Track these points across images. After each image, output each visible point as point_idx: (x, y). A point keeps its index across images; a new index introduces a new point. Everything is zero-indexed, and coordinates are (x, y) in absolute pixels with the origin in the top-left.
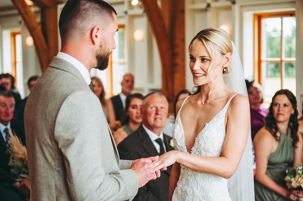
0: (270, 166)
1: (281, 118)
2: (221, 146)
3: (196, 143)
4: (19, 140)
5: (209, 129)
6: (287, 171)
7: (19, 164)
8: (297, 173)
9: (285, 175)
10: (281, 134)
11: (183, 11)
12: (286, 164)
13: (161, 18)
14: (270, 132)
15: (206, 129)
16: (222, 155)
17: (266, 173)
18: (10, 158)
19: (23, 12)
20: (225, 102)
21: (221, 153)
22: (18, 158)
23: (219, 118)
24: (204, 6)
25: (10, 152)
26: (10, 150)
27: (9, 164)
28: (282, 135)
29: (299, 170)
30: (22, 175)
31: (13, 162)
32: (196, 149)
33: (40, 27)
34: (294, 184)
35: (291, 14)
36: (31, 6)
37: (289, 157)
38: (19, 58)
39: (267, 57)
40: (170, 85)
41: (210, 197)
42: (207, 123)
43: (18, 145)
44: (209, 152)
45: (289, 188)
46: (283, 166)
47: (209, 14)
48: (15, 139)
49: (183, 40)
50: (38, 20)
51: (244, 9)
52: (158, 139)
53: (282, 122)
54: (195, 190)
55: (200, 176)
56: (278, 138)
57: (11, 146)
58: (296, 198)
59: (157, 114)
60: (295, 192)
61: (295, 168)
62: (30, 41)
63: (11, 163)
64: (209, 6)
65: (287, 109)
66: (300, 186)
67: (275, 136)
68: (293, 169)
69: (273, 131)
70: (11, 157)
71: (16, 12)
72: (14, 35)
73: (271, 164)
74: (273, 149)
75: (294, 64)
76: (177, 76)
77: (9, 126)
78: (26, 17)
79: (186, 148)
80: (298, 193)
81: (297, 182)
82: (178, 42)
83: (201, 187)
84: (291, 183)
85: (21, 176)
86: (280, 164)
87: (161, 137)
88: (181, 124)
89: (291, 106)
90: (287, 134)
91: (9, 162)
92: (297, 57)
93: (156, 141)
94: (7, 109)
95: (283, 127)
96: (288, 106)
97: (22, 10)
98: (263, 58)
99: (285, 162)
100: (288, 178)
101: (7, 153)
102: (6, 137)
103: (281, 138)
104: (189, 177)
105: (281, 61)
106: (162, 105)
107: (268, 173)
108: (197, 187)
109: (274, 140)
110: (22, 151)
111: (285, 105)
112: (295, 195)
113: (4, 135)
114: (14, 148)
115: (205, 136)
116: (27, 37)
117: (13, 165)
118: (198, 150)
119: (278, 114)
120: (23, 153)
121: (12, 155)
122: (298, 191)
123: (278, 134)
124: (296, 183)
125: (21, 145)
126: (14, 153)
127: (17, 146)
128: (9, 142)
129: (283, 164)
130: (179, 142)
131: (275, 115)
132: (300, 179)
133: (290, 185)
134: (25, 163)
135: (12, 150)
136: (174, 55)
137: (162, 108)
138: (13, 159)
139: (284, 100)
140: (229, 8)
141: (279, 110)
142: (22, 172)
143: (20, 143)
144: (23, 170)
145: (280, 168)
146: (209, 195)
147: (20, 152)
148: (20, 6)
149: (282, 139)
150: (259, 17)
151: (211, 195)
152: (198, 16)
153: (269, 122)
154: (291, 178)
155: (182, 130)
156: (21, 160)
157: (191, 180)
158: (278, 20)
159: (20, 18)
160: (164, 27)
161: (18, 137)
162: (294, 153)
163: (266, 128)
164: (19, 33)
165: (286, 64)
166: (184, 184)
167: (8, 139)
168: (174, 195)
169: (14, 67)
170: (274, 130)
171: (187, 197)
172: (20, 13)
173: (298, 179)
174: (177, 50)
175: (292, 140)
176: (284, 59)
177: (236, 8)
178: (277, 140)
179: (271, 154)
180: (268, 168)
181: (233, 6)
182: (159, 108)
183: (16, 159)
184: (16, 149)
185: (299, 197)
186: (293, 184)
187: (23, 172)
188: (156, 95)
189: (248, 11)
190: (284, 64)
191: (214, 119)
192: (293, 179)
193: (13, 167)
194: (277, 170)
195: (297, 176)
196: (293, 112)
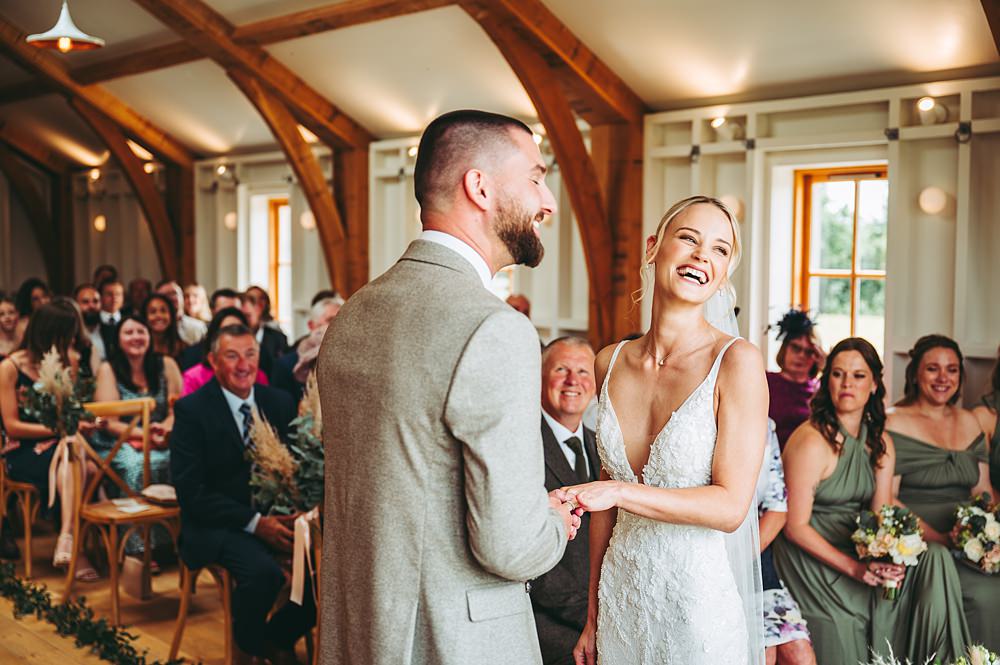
0: (818, 508)
1: (849, 404)
2: (709, 459)
3: (653, 457)
4: (274, 431)
5: (681, 425)
6: (858, 520)
7: (271, 482)
8: (880, 525)
9: (854, 527)
10: (845, 438)
11: (639, 162)
12: (856, 505)
13: (590, 176)
14: (822, 433)
15: (674, 427)
16: (713, 480)
17: (810, 524)
18: (250, 468)
19: (296, 158)
20: (710, 359)
21: (711, 477)
22: (269, 469)
23: (699, 400)
24: (686, 151)
25: (253, 456)
26: (253, 452)
27: (251, 483)
28: (848, 438)
29: (885, 517)
30: (278, 508)
31: (260, 479)
32: (653, 471)
33: (330, 190)
34: (874, 550)
35: (879, 174)
36: (313, 145)
37: (863, 487)
38: (285, 256)
39: (822, 267)
40: (606, 323)
41: (688, 575)
42: (673, 413)
43: (271, 442)
44: (682, 476)
45: (861, 556)
46: (848, 508)
47: (696, 169)
48: (264, 429)
49: (638, 225)
50: (328, 175)
51: (773, 160)
52: (572, 438)
53: (849, 412)
54: (653, 558)
55: (664, 529)
56: (839, 447)
57: (256, 443)
58: (877, 579)
59: (568, 383)
60: (875, 566)
61: (877, 513)
62: (308, 220)
63: (254, 480)
64: (696, 150)
65: (861, 383)
66: (888, 554)
67: (831, 441)
68: (872, 515)
69: (827, 429)
70: (253, 467)
71: (280, 156)
72: (275, 205)
73: (821, 503)
74: (826, 468)
75: (882, 281)
76: (622, 303)
77: (250, 400)
78: (301, 167)
79: (629, 468)
80: (881, 569)
81: (881, 543)
82: (627, 228)
83: (668, 553)
84: (866, 545)
85: (274, 510)
86: (843, 503)
87: (580, 434)
88: (614, 413)
89: (869, 375)
90: (859, 437)
91: (250, 479)
92: (887, 270)
93: (567, 442)
94: (241, 361)
95: (850, 422)
96: (863, 376)
97: (293, 152)
98: (813, 268)
99: (852, 500)
100: (859, 535)
101: (246, 458)
102: (245, 422)
103: (845, 446)
104: (640, 530)
105: (854, 276)
106: (582, 366)
107: (815, 523)
108: (659, 552)
109: (830, 450)
110: (279, 455)
111: (857, 376)
112: (874, 573)
113: (239, 419)
114: (262, 449)
115: (672, 443)
116: (302, 211)
117: (259, 484)
118: (658, 472)
119: (843, 396)
120: (280, 459)
121: (257, 462)
122: (882, 565)
123: (839, 438)
124: (879, 546)
125: (277, 442)
126: (261, 459)
127: (268, 444)
128: (251, 435)
129: (849, 504)
130: (612, 454)
131: (836, 398)
132: (888, 536)
133: (864, 549)
134: (284, 481)
135: (258, 453)
136: (617, 257)
137: (582, 371)
138: (257, 470)
139: (853, 362)
140: (740, 157)
141: (844, 386)
142: (277, 502)
143: (276, 437)
144: (280, 496)
145: (841, 513)
146: (686, 569)
147: (274, 458)
148: (288, 144)
149: (848, 448)
150: (808, 179)
151: (689, 568)
152: (672, 173)
153: (820, 410)
154: (867, 534)
155: (618, 427)
156: (276, 473)
157: (646, 537)
158: (848, 185)
159: (289, 171)
160: (597, 197)
161: (272, 425)
162: (874, 480)
163: (813, 424)
164: (285, 203)
165: (863, 284)
166: (628, 544)
167: (249, 428)
168: (604, 566)
169: (273, 271)
170: (829, 427)
171: (636, 572)
172: (290, 160)
173: (884, 537)
174: (625, 246)
175: (869, 450)
176: (858, 271)
177: (756, 157)
178: (835, 450)
179: (822, 481)
180: (814, 512)
181: (749, 153)
182: (575, 370)
183: (264, 471)
184: (265, 450)
185: (882, 578)
186: (870, 549)
187: (279, 500)
188: (572, 342)
189: (780, 164)
190: (858, 282)
191: (690, 403)
192: (871, 538)
193: (257, 489)
194: (835, 517)
195: (881, 532)
196: (874, 389)
